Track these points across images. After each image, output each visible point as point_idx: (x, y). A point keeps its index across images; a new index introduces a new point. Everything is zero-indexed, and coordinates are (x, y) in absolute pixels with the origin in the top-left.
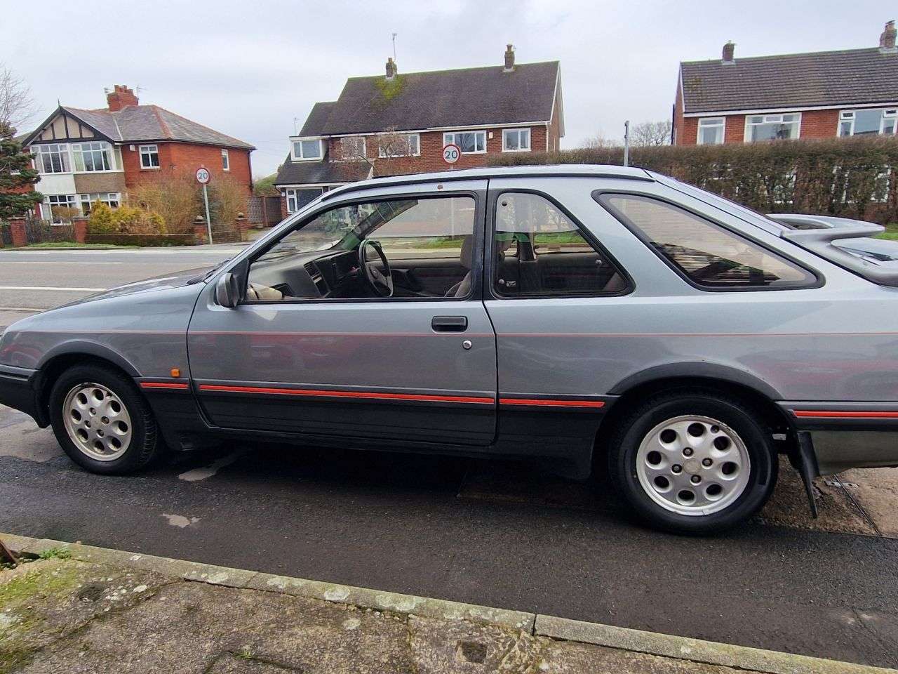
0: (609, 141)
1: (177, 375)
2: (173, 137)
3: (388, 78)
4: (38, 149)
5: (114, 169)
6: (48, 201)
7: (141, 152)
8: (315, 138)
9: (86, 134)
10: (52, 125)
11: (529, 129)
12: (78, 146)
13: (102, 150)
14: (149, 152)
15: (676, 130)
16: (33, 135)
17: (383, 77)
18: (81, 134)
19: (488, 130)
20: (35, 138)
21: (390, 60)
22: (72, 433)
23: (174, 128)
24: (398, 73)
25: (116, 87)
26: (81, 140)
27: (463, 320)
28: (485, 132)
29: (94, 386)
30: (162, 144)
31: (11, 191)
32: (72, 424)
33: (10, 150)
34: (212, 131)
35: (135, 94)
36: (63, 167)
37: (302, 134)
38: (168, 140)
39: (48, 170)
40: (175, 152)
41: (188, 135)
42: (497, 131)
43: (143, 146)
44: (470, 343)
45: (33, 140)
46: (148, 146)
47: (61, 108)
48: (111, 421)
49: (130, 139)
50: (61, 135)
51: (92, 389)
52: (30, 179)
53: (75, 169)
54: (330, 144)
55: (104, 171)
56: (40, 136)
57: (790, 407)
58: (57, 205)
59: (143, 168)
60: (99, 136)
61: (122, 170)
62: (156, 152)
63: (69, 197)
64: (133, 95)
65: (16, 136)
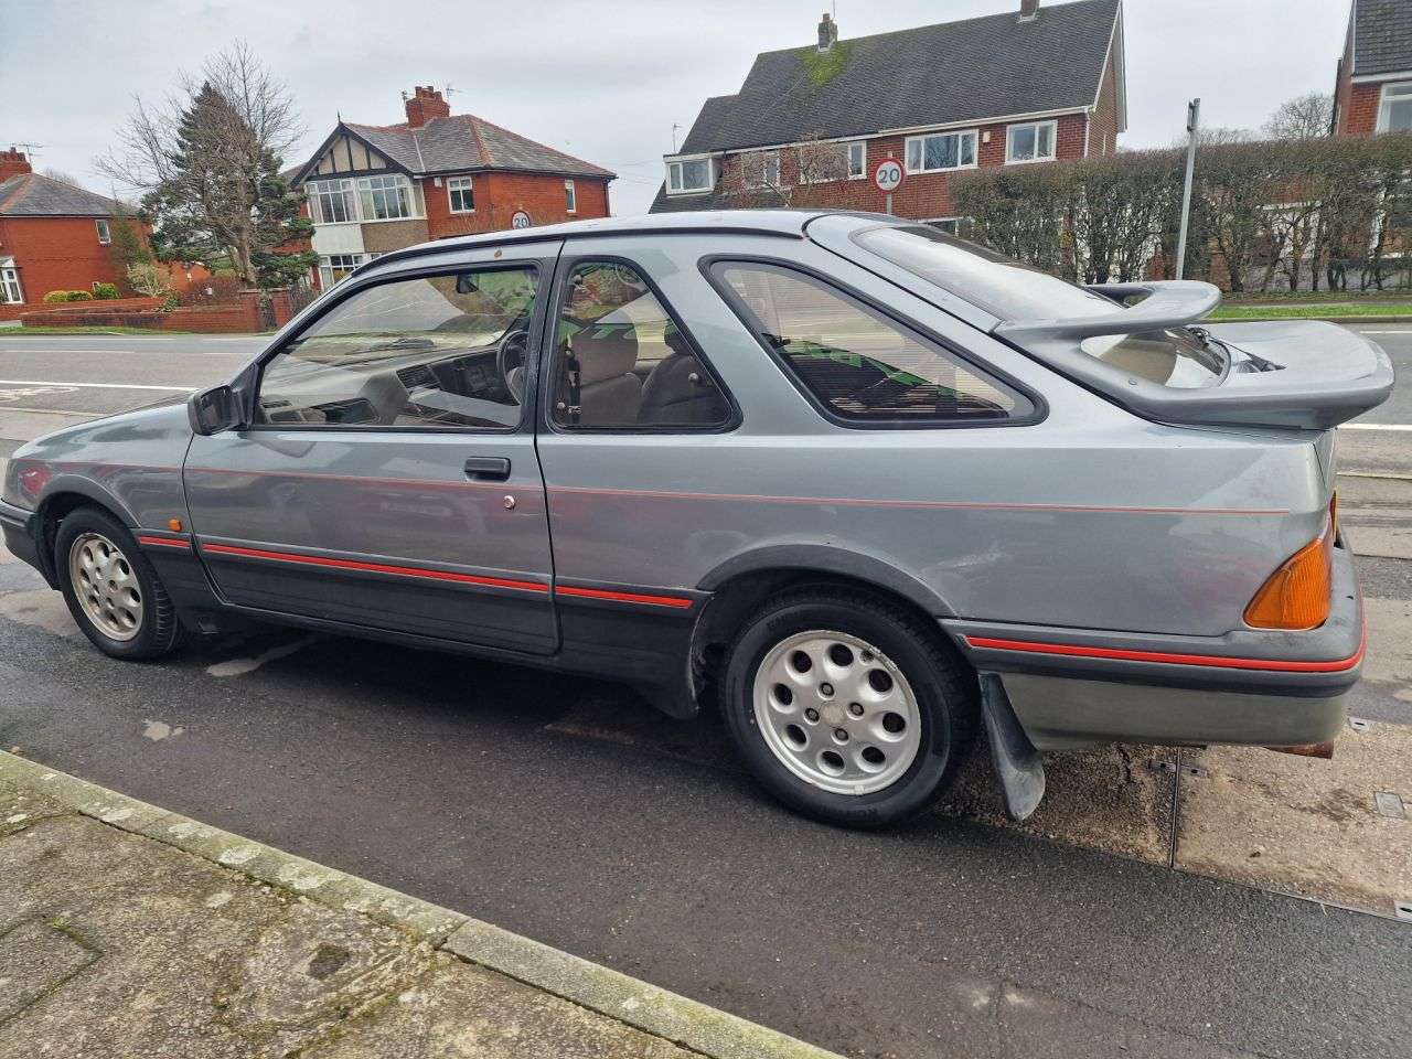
0: (1236, 132)
1: (178, 528)
2: (494, 163)
3: (821, 50)
4: (314, 189)
5: (414, 216)
6: (329, 264)
7: (450, 189)
8: (701, 156)
9: (377, 164)
10: (331, 152)
11: (1055, 123)
12: (366, 182)
13: (397, 187)
14: (461, 188)
15: (1339, 107)
16: (307, 167)
17: (813, 48)
18: (369, 164)
19: (982, 128)
20: (309, 172)
21: (826, 17)
22: (83, 599)
23: (497, 150)
24: (840, 38)
25: (418, 89)
26: (370, 172)
27: (502, 464)
28: (976, 132)
29: (97, 538)
30: (478, 175)
31: (277, 251)
32: (82, 587)
33: (274, 190)
34: (550, 152)
35: (445, 99)
36: (348, 213)
37: (684, 151)
38: (485, 168)
39: (328, 218)
40: (496, 186)
41: (515, 160)
42: (998, 129)
43: (453, 179)
44: (512, 500)
45: (308, 175)
46: (459, 179)
47: (341, 125)
48: (120, 587)
49: (435, 168)
50: (343, 166)
51: (97, 542)
52: (303, 234)
53: (362, 216)
54: (724, 163)
55: (400, 218)
56: (317, 169)
57: (962, 629)
58: (341, 269)
59: (452, 212)
60: (393, 167)
61: (425, 217)
62: (470, 187)
63: (356, 258)
64: (442, 101)
65: (282, 170)
